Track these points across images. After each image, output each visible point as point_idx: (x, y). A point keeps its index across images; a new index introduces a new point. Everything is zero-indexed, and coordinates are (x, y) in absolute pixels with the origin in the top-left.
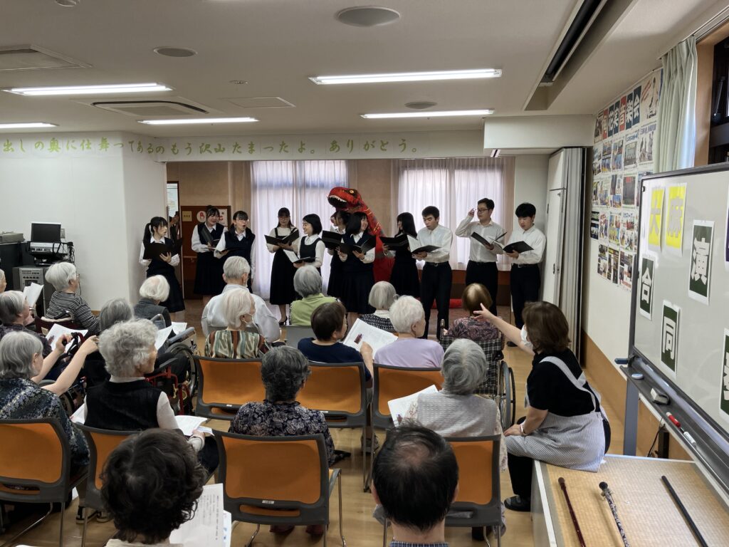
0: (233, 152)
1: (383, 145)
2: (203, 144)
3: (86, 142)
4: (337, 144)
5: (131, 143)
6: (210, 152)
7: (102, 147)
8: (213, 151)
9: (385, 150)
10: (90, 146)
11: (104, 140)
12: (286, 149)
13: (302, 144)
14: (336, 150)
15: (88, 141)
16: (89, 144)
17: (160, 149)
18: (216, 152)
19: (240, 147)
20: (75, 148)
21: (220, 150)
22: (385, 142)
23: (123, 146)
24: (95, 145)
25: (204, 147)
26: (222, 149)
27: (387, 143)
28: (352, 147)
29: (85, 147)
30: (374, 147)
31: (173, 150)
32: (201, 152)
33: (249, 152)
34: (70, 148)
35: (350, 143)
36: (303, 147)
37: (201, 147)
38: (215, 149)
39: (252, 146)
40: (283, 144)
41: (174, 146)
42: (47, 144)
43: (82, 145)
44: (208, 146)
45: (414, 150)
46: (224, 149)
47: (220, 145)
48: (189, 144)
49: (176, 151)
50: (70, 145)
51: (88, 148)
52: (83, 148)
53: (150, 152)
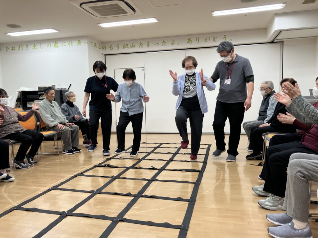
1: (214, 38)
4: (191, 40)
5: (92, 42)
6: (128, 48)
7: (78, 44)
9: (215, 41)
11: (79, 41)
13: (173, 41)
14: (190, 43)
16: (72, 43)
17: (104, 48)
20: (66, 46)
23: (88, 43)
24: (75, 43)
25: (125, 46)
28: (198, 42)
30: (209, 40)
31: (110, 48)
33: (147, 46)
35: (198, 39)
38: (131, 46)
39: (148, 43)
40: (164, 42)
42: (53, 45)
43: (69, 44)
46: (135, 46)
47: (133, 44)
48: (118, 45)
50: (63, 44)
52: (69, 46)
53: (99, 49)
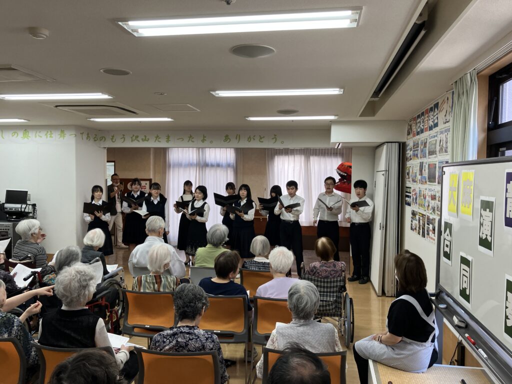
0: (155, 141)
1: (261, 138)
2: (133, 135)
3: (49, 133)
4: (229, 137)
5: (82, 134)
6: (139, 141)
7: (61, 137)
8: (141, 141)
9: (262, 142)
10: (52, 136)
11: (62, 131)
12: (193, 140)
13: (204, 137)
14: (229, 140)
15: (51, 132)
16: (51, 134)
17: (103, 138)
18: (143, 141)
19: (160, 138)
20: (41, 137)
21: (145, 140)
22: (262, 136)
23: (76, 136)
24: (56, 135)
25: (134, 138)
26: (147, 139)
27: (264, 137)
28: (239, 138)
29: (49, 136)
30: (254, 139)
31: (112, 139)
32: (132, 141)
33: (166, 141)
34: (38, 137)
35: (238, 136)
36: (205, 139)
37: (132, 138)
38: (142, 139)
39: (168, 137)
40: (191, 136)
41: (113, 137)
42: (21, 134)
43: (46, 134)
44: (137, 137)
45: (282, 142)
46: (148, 139)
47: (145, 136)
48: (124, 135)
49: (114, 140)
50: (37, 134)
51: (51, 137)
52: (47, 137)
53: (95, 140)
